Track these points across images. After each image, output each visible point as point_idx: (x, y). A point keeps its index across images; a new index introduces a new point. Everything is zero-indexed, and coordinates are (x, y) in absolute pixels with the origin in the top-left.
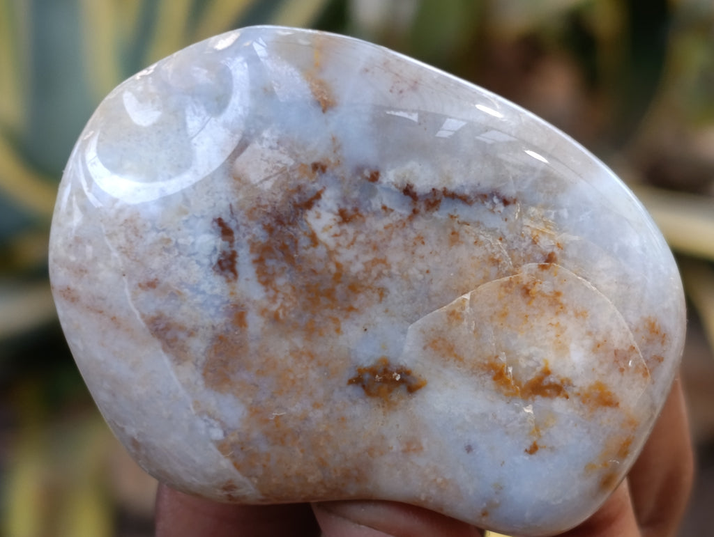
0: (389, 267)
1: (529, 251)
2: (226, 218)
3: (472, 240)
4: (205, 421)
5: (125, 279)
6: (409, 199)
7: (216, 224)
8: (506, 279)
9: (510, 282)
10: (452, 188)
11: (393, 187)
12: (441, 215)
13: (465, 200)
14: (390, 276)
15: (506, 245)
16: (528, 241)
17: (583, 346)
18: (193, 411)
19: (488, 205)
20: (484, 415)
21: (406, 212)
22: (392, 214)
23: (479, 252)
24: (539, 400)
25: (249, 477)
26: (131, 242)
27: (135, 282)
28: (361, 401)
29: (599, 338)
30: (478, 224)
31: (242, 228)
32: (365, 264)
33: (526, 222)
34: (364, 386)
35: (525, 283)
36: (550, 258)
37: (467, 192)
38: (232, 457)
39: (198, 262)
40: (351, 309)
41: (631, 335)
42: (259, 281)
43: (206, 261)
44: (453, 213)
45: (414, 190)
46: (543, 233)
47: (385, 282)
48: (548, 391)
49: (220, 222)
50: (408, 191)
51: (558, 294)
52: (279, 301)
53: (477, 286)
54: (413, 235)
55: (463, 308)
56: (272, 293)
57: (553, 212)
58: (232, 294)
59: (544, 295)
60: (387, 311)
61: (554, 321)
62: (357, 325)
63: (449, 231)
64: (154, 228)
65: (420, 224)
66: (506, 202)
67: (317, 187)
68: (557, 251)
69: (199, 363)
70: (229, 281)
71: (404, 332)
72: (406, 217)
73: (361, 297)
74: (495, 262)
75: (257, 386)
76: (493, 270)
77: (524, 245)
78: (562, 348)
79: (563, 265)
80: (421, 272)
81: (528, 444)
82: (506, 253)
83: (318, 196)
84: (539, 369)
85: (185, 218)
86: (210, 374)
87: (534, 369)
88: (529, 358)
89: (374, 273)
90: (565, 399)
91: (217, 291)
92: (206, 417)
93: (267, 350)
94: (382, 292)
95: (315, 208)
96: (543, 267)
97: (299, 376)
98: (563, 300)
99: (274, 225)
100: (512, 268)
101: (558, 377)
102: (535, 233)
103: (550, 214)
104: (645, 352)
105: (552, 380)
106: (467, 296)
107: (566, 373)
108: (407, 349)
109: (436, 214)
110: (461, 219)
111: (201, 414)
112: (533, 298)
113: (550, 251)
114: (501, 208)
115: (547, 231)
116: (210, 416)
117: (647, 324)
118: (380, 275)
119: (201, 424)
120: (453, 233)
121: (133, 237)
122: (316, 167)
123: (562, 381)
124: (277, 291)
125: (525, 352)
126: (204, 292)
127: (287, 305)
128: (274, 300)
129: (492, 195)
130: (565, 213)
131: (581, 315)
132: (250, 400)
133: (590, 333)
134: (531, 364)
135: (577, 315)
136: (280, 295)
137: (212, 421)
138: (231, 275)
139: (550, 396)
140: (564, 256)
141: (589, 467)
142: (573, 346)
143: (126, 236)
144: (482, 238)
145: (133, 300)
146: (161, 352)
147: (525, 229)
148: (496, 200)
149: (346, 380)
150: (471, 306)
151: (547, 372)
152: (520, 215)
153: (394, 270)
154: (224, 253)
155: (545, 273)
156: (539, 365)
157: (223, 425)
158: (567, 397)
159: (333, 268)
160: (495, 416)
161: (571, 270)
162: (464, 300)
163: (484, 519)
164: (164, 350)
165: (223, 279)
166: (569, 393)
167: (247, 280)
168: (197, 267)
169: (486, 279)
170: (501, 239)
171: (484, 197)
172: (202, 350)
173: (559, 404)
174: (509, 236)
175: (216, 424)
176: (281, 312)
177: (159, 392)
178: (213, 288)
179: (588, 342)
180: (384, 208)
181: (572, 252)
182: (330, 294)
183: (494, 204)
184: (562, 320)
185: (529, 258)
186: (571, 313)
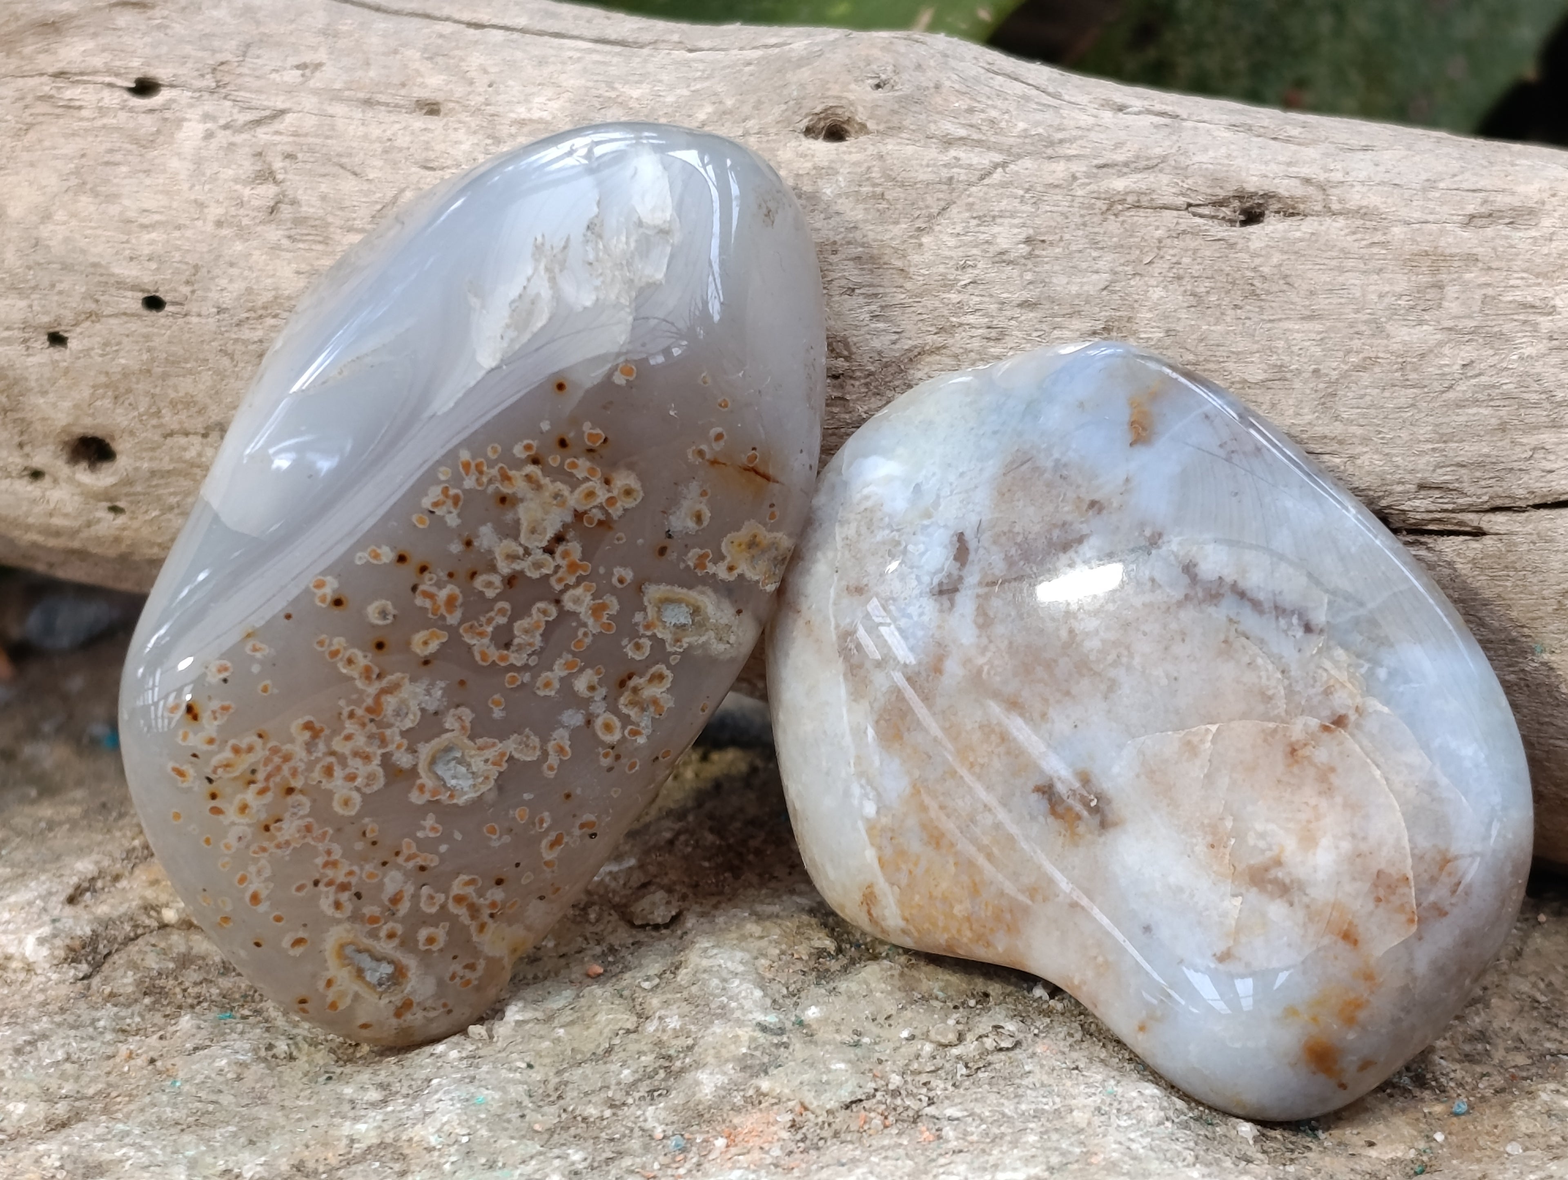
0: (1131, 656)
1: (1315, 701)
2: (969, 535)
3: (1246, 659)
4: (862, 786)
5: (836, 577)
6: (1185, 580)
7: (955, 538)
8: (1272, 725)
9: (1275, 731)
10: (1242, 585)
11: (1172, 558)
12: (1219, 613)
13: (1256, 605)
14: (1129, 668)
15: (1286, 682)
16: (1319, 688)
17: (1337, 848)
18: (852, 769)
19: (1282, 622)
20: (1180, 890)
21: (1177, 594)
22: (1159, 592)
23: (1250, 677)
24: (1253, 894)
25: (892, 884)
26: (859, 535)
27: (844, 583)
28: (1041, 819)
29: (1363, 847)
30: (1262, 642)
31: (981, 551)
32: (1103, 641)
33: (1328, 664)
34: (1050, 800)
35: (1293, 739)
36: (1340, 721)
37: (1261, 596)
38: (880, 848)
39: (918, 578)
40: (1068, 693)
41: (1409, 861)
42: (975, 622)
43: (926, 579)
44: (1233, 616)
45: (1197, 570)
46: (1343, 686)
47: (1120, 674)
48: (1269, 887)
49: (961, 537)
50: (1189, 569)
51: (1333, 770)
52: (989, 654)
53: (1231, 720)
54: (1174, 626)
55: (1202, 741)
56: (985, 641)
57: (1367, 666)
58: (939, 627)
59: (1312, 763)
60: (1109, 711)
61: (1313, 801)
62: (1068, 717)
63: (1222, 637)
64: (889, 526)
65: (1188, 615)
66: (1308, 628)
67: (1085, 529)
68: (1353, 717)
69: (876, 705)
70: (941, 611)
71: (1120, 747)
72: (1174, 601)
73: (1085, 683)
74: (1267, 699)
75: (930, 757)
76: (1261, 708)
77: (1312, 691)
78: (1308, 840)
79: (1352, 735)
80: (1167, 676)
81: (1220, 947)
82: (1282, 692)
83: (1080, 540)
84: (1269, 854)
85: (926, 522)
86: (882, 722)
87: (1263, 851)
88: (1262, 836)
89: (1111, 658)
90: (1287, 905)
91: (926, 619)
92: (863, 781)
93: (955, 714)
94: (1113, 686)
95: (1071, 553)
96: (1326, 728)
97: (981, 761)
98: (1334, 779)
99: (1016, 558)
100: (1283, 714)
101: (1289, 874)
102: (1332, 682)
103: (1362, 666)
104: (1420, 892)
105: (1280, 875)
106: (1214, 728)
107: (1301, 872)
108: (1116, 770)
109: (1212, 610)
110: (1241, 628)
111: (861, 774)
112: (1297, 762)
113: (1342, 712)
114: (1300, 633)
115: (1349, 685)
116: (869, 782)
117: (1438, 858)
118: (1116, 663)
119: (856, 790)
120: (1226, 641)
121: (864, 530)
122: (1093, 504)
123: (1292, 881)
124: (991, 642)
125: (1259, 827)
126: (910, 616)
127: (996, 662)
128: (984, 650)
129: (1293, 613)
130: (1382, 673)
131: (1352, 807)
132: (917, 773)
133: (1353, 836)
134: (1262, 844)
135: (1346, 805)
136: (992, 648)
137: (869, 788)
138: (947, 604)
139: (1272, 896)
140: (1358, 726)
141: (1291, 1012)
142: (1325, 842)
143: (858, 527)
144: (1260, 661)
145: (835, 604)
146: (841, 678)
147: (1320, 671)
148: (1295, 620)
149: (1031, 785)
150: (1214, 741)
151: (1278, 863)
152: (1320, 651)
153: (1137, 661)
154: (949, 575)
155: (1325, 736)
156: (1270, 849)
157: (879, 797)
158: (1291, 904)
159: (1064, 634)
160: (1192, 896)
161: (1361, 747)
162: (1207, 730)
163: (1140, 1036)
164: (845, 675)
165: (938, 606)
166: (1296, 900)
167: (962, 616)
168: (914, 583)
169: (1244, 716)
170: (1283, 672)
171: (1280, 611)
172: (884, 689)
173: (1276, 910)
174: (1295, 672)
175: (872, 795)
176: (986, 668)
177: (825, 732)
178: (921, 614)
179: (1346, 846)
180: (1153, 580)
181: (1371, 725)
182: (1050, 665)
183: (1291, 624)
184: (1324, 804)
185: (1309, 710)
186: (1339, 800)
